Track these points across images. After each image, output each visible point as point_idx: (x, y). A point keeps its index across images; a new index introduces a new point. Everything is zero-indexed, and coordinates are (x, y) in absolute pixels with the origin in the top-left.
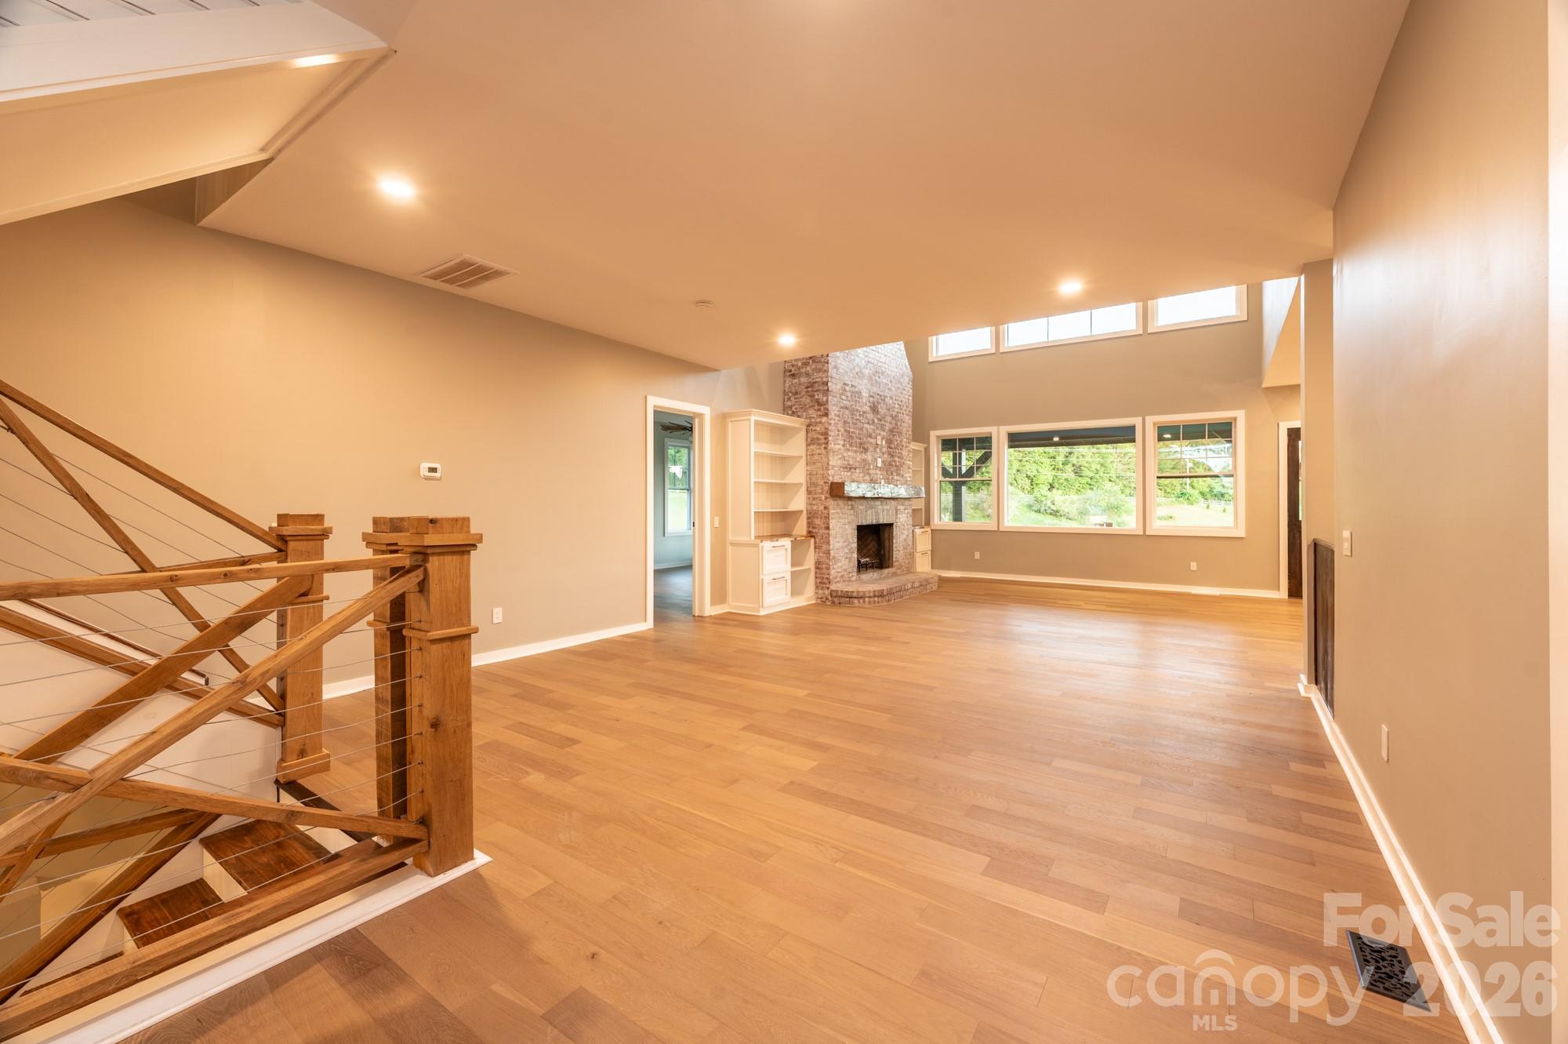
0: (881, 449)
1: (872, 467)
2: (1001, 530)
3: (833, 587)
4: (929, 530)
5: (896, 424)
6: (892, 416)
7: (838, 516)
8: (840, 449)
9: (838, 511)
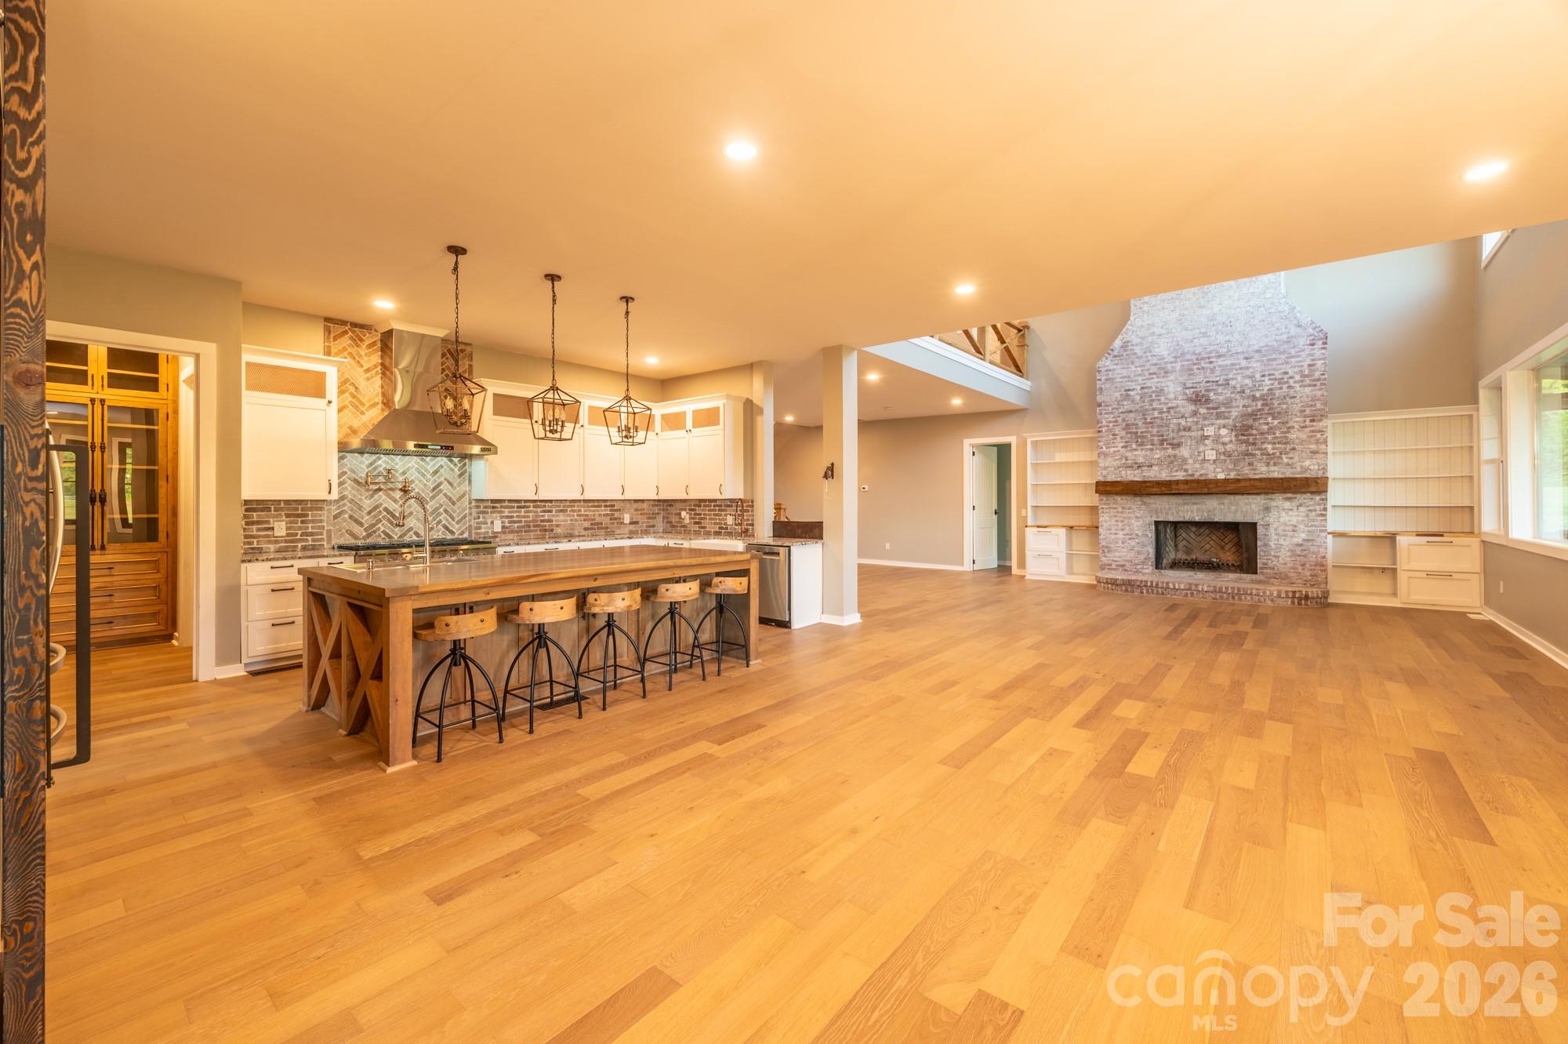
0: (1216, 441)
1: (1190, 461)
2: (1508, 544)
4: (1469, 541)
5: (1265, 404)
6: (1252, 397)
7: (1115, 511)
8: (1119, 451)
9: (1115, 506)
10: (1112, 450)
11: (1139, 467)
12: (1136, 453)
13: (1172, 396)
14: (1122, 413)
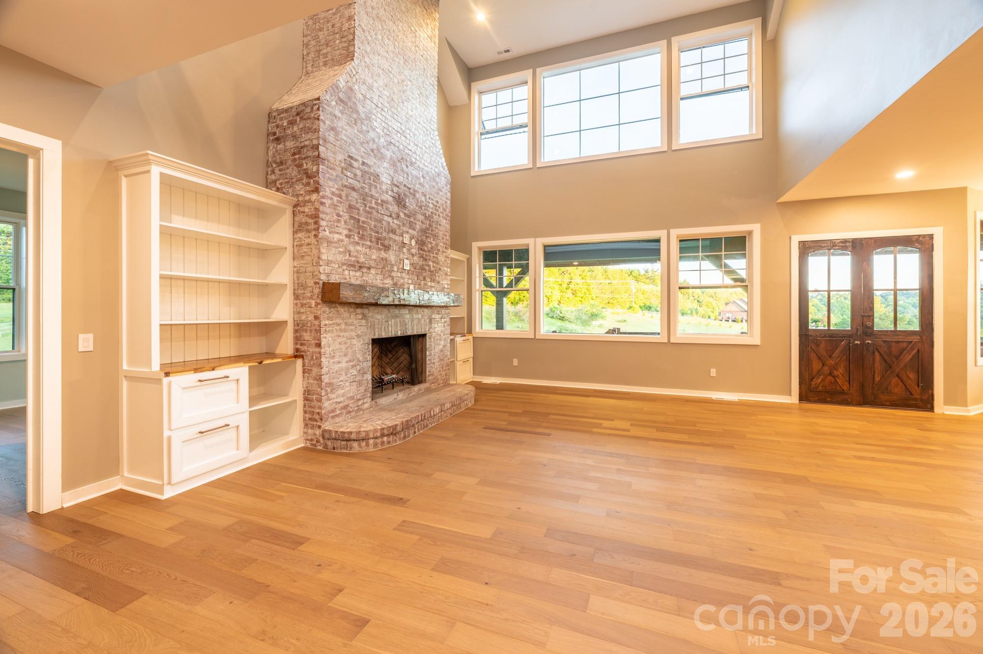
0: (409, 250)
1: (395, 269)
2: (537, 338)
3: (327, 426)
4: (470, 338)
5: (430, 225)
6: (424, 215)
7: (338, 328)
8: (342, 241)
9: (338, 321)
10: (336, 236)
11: (360, 267)
12: (359, 248)
13: (384, 187)
14: (345, 186)
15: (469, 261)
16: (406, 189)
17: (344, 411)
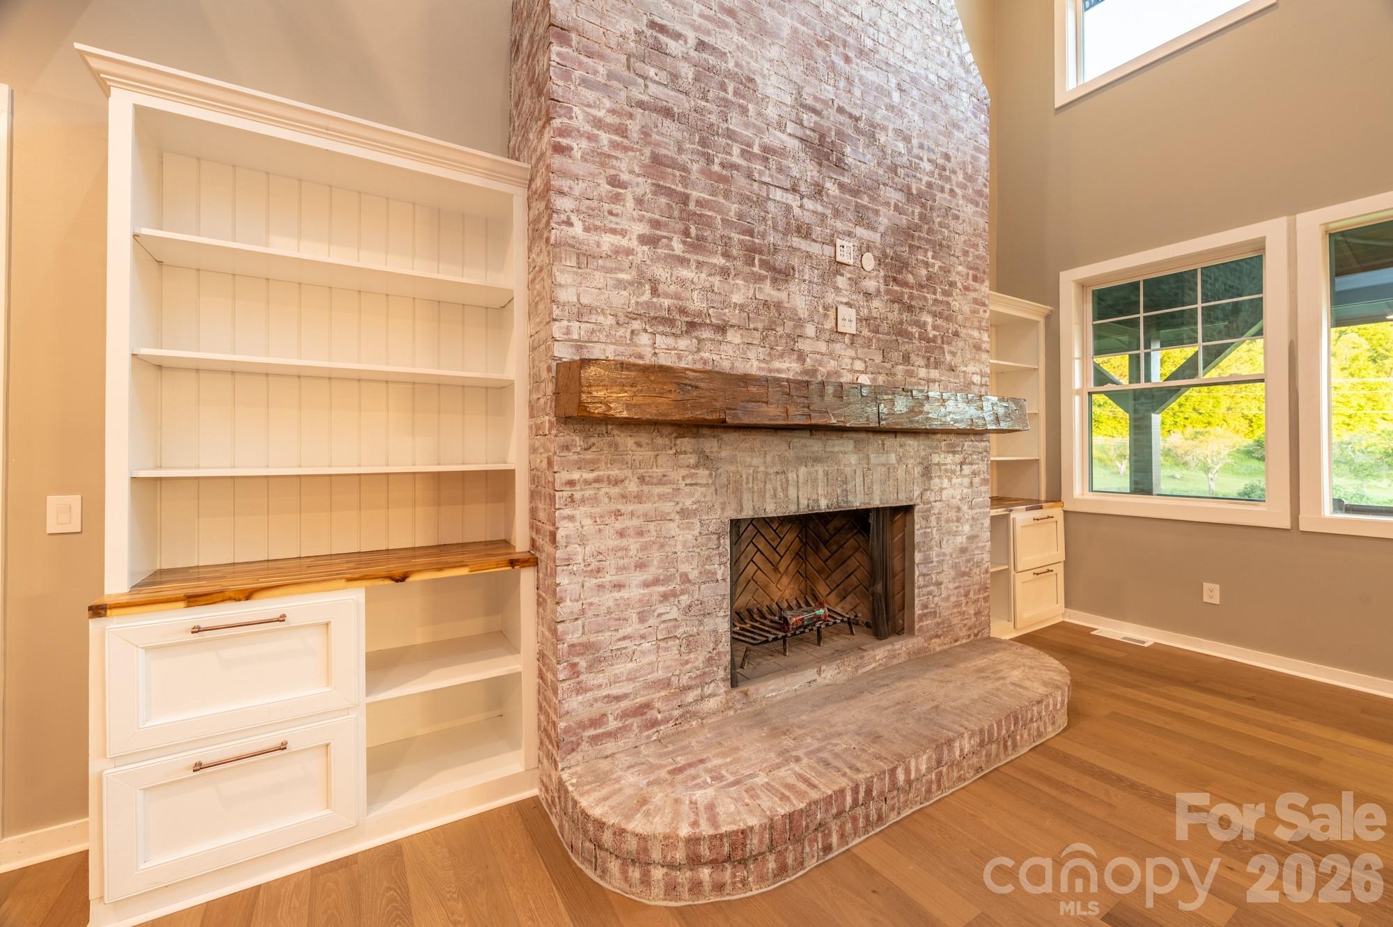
0: (854, 282)
1: (810, 330)
2: (1303, 527)
3: (573, 765)
4: (1057, 512)
5: (923, 217)
6: (906, 190)
7: (615, 491)
8: (629, 252)
9: (615, 472)
10: (608, 241)
11: (692, 325)
12: (685, 273)
13: (771, 112)
14: (641, 104)
15: (1052, 322)
16: (842, 118)
17: (635, 722)
